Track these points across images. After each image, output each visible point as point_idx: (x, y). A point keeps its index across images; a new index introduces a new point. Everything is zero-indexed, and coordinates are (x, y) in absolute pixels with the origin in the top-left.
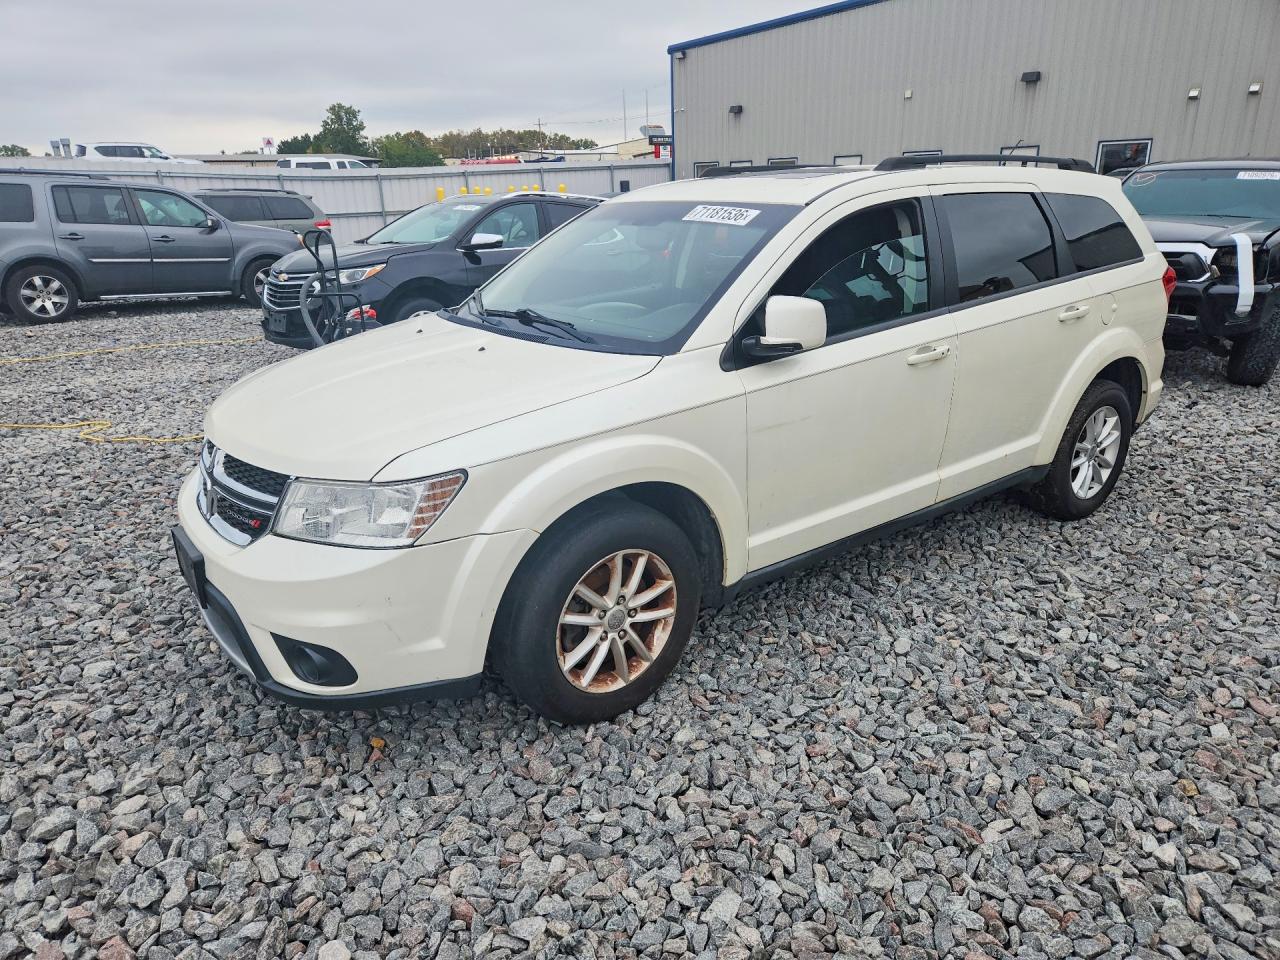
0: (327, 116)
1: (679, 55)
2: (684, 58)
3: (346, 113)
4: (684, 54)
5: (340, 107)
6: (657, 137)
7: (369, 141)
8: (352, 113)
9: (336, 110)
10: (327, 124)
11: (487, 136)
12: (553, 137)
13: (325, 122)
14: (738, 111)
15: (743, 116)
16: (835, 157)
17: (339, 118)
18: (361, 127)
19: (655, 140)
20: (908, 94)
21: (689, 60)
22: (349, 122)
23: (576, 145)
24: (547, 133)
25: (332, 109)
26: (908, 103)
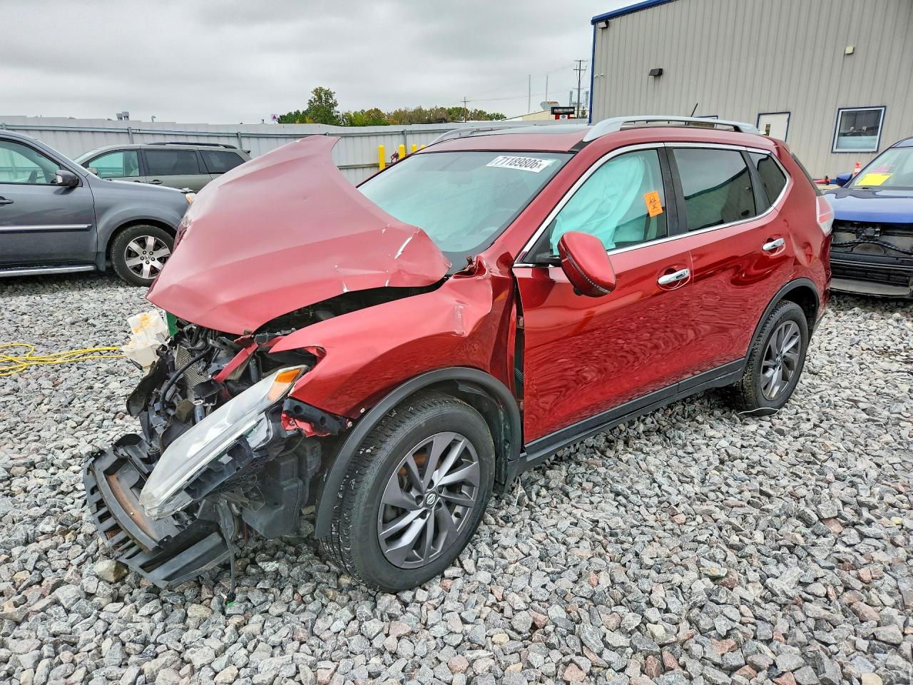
0: (312, 96)
1: (603, 24)
2: (607, 28)
3: (325, 94)
4: (607, 23)
5: (321, 89)
6: (557, 108)
7: (340, 114)
8: (329, 94)
9: (318, 92)
10: (311, 102)
11: (426, 112)
12: (473, 112)
13: (311, 101)
14: (658, 73)
15: (663, 78)
16: (759, 115)
17: (320, 98)
18: (335, 104)
19: (556, 111)
20: (849, 50)
21: (611, 29)
22: (326, 101)
23: (490, 118)
24: (469, 109)
25: (316, 91)
26: (849, 59)
